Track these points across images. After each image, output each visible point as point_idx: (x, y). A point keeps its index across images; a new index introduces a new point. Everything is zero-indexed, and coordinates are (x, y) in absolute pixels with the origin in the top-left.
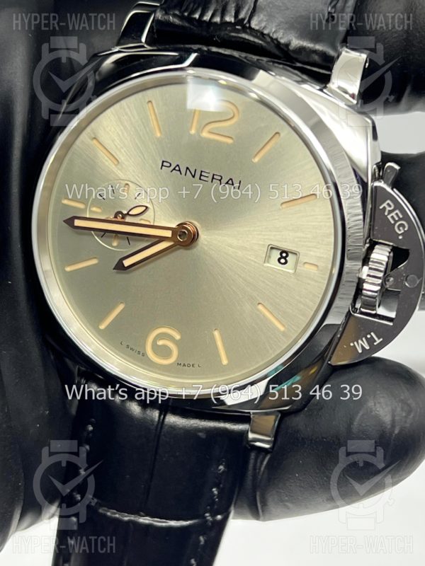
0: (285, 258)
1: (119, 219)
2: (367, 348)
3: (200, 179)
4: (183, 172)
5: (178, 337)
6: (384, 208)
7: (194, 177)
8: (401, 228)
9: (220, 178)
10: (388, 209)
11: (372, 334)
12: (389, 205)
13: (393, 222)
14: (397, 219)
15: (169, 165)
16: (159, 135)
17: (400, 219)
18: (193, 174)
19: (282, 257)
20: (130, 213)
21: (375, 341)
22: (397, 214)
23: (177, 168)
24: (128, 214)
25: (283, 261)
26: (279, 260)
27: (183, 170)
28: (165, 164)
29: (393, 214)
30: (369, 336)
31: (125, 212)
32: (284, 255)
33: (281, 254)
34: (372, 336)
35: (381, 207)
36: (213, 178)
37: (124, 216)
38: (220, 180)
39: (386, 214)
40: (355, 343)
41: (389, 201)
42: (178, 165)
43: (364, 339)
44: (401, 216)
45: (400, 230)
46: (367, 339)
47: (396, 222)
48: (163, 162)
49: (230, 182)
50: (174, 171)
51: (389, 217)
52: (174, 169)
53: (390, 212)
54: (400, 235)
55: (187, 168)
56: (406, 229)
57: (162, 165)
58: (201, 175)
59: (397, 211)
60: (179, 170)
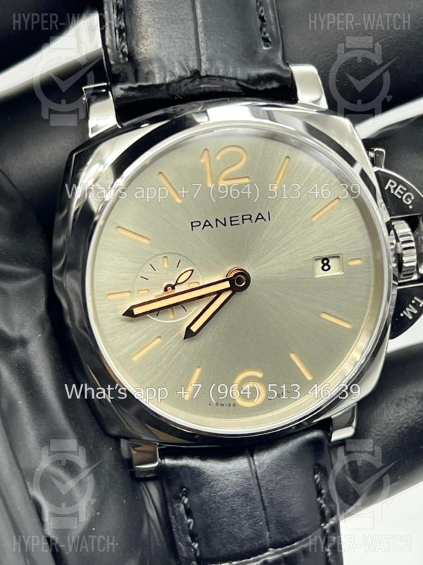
0: (327, 264)
1: (170, 292)
2: (416, 312)
3: (232, 225)
4: (214, 224)
5: (259, 375)
6: (389, 188)
7: (225, 225)
8: (408, 199)
9: (249, 217)
10: (392, 187)
11: (415, 298)
12: (392, 184)
13: (400, 197)
14: (402, 193)
15: (198, 224)
16: (179, 201)
17: (405, 192)
18: (224, 223)
19: (324, 265)
20: (179, 282)
21: (420, 303)
22: (401, 189)
23: (207, 224)
24: (177, 284)
25: (326, 268)
26: (323, 268)
27: (213, 224)
28: (194, 224)
29: (398, 190)
30: (413, 302)
31: (173, 283)
32: (325, 262)
33: (323, 262)
34: (416, 301)
35: (386, 188)
36: (243, 219)
37: (173, 287)
38: (250, 219)
39: (392, 192)
40: (404, 312)
41: (390, 181)
42: (207, 221)
43: (410, 306)
44: (405, 189)
45: (408, 201)
46: (413, 305)
47: (402, 195)
48: (192, 223)
49: (260, 217)
50: (205, 227)
51: (395, 193)
52: (205, 225)
53: (395, 189)
54: (409, 205)
55: (217, 220)
56: (413, 198)
57: (192, 226)
58: (231, 221)
59: (400, 186)
60: (210, 225)
